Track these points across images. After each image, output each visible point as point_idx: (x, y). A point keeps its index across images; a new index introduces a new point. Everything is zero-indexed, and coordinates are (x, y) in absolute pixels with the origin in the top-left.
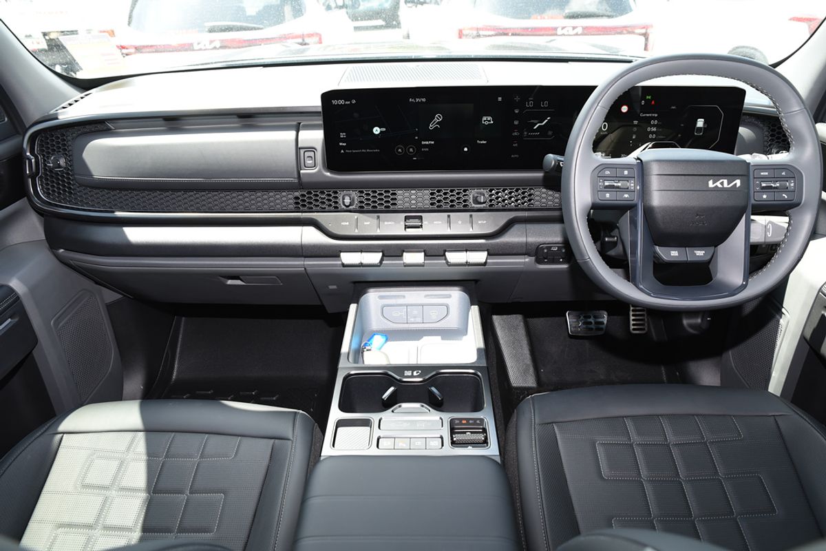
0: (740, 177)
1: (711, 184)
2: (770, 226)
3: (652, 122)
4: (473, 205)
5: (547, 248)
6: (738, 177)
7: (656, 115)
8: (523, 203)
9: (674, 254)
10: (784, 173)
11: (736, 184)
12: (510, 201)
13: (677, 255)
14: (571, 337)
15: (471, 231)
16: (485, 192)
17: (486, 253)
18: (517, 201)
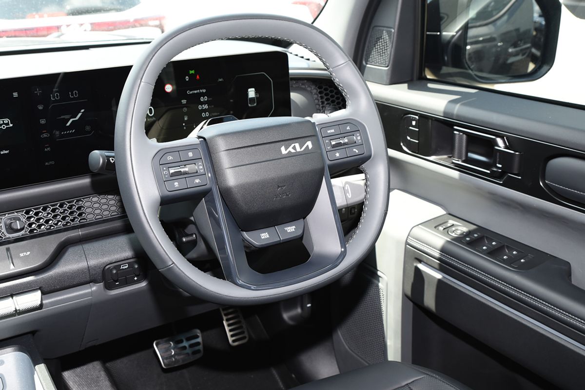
0: (310, 138)
1: (284, 151)
2: (347, 186)
3: (202, 99)
4: (8, 235)
5: (115, 268)
6: (307, 138)
7: (204, 91)
8: (73, 220)
9: (264, 237)
10: (348, 128)
11: (308, 146)
12: (55, 221)
13: (268, 236)
14: (165, 371)
15: (12, 269)
16: (21, 215)
17: (39, 292)
18: (64, 218)
